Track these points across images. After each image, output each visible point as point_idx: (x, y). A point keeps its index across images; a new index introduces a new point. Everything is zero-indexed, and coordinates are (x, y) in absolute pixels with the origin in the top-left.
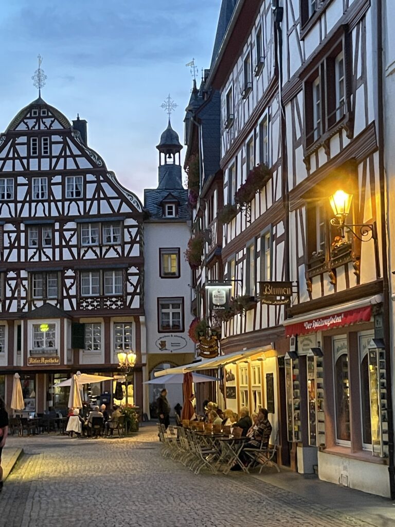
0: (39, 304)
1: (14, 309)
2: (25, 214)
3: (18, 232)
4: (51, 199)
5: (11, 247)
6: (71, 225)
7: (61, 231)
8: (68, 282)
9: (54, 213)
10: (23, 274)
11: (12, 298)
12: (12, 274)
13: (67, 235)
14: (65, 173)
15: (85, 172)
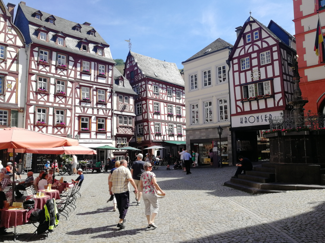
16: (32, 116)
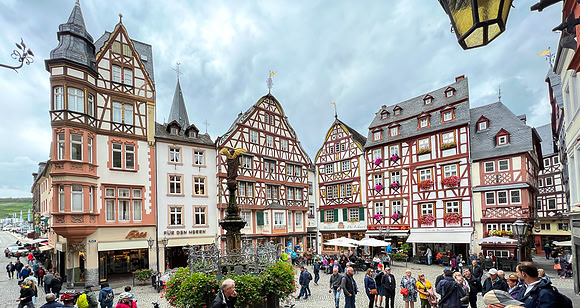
0: (270, 202)
1: (259, 204)
2: (264, 153)
3: (260, 162)
4: (275, 149)
5: (257, 170)
6: (283, 164)
7: (279, 166)
8: (282, 192)
9: (276, 156)
10: (263, 185)
11: (258, 198)
12: (258, 185)
13: (282, 168)
14: (281, 137)
15: (288, 139)
16: (371, 211)
